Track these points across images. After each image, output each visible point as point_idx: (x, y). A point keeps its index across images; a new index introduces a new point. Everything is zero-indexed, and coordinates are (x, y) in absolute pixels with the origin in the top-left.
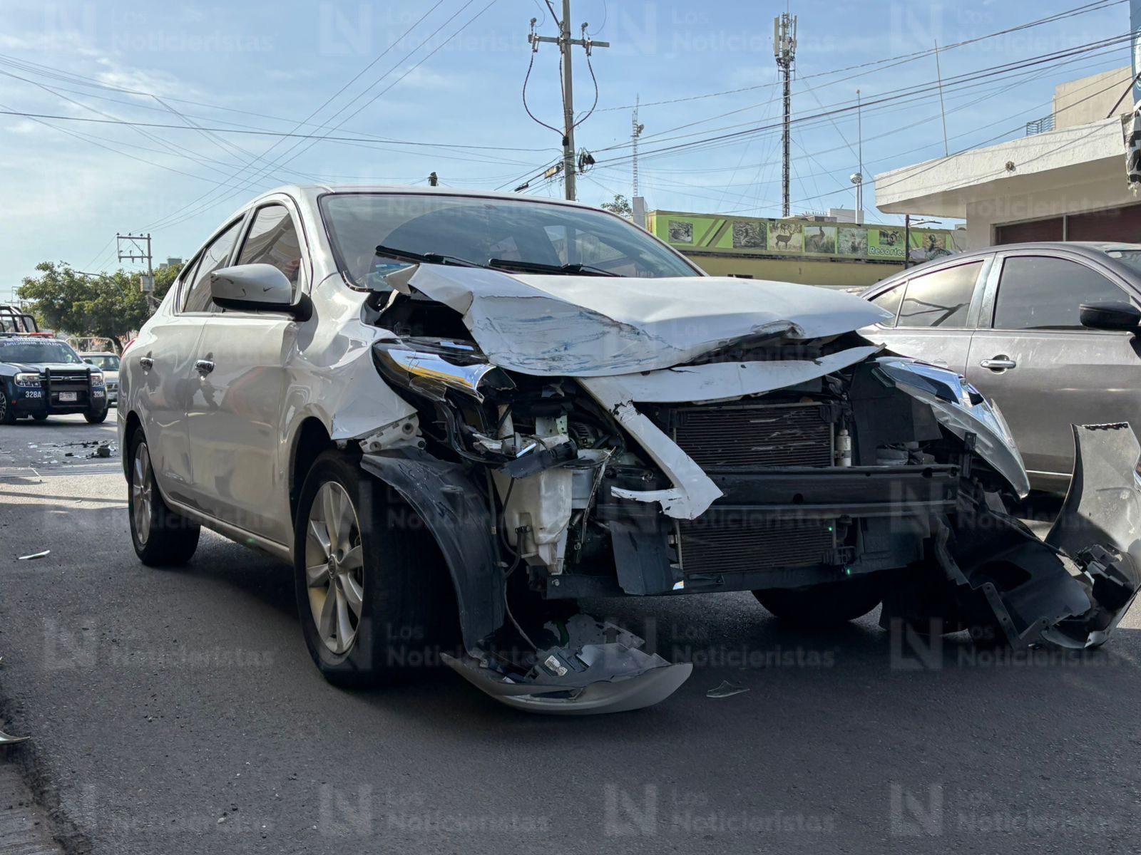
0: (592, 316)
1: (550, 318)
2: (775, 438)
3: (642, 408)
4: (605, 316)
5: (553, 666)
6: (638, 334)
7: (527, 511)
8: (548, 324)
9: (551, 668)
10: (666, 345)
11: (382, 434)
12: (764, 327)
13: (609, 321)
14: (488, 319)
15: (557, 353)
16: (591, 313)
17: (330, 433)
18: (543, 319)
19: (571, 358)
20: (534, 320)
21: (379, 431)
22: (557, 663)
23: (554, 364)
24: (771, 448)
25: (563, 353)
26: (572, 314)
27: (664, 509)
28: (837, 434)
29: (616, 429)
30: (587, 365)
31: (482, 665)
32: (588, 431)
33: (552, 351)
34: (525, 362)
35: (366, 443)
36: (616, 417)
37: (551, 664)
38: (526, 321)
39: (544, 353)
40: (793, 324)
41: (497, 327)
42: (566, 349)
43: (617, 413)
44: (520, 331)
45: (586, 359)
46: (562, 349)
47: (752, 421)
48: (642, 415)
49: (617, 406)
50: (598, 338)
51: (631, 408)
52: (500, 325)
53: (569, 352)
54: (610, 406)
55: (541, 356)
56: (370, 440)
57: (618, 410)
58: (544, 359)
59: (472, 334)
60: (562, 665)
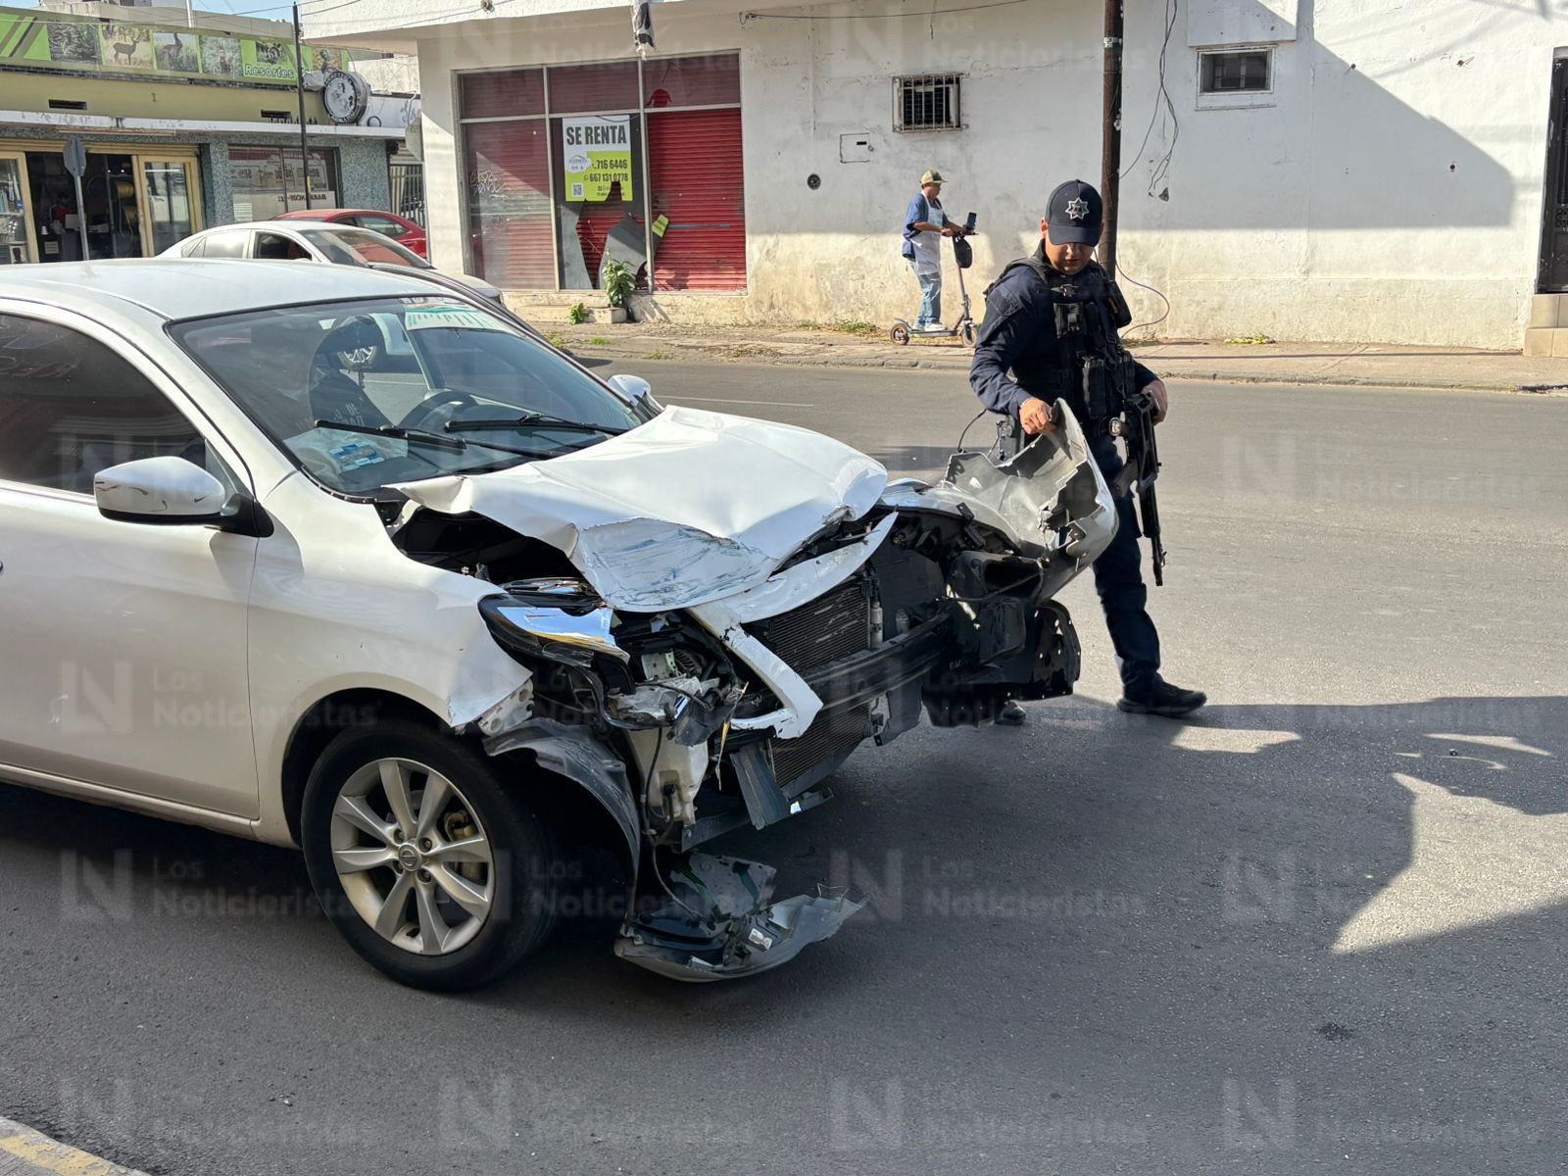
0: (691, 533)
1: (651, 541)
2: (832, 625)
3: (750, 628)
4: (703, 532)
5: (758, 939)
6: (738, 548)
7: (673, 768)
8: (649, 550)
9: (756, 942)
10: (764, 557)
11: (501, 709)
12: (830, 516)
13: (706, 536)
14: (594, 553)
15: (668, 583)
16: (688, 530)
17: (448, 721)
18: (645, 544)
19: (681, 586)
20: (636, 547)
21: (497, 707)
22: (760, 935)
23: (666, 596)
24: (828, 636)
25: (673, 582)
26: (672, 533)
27: (777, 731)
28: (872, 607)
29: (723, 655)
30: (696, 591)
31: (636, 943)
32: (691, 659)
33: (662, 580)
34: (638, 598)
35: (487, 723)
36: (727, 643)
37: (755, 937)
38: (628, 549)
39: (654, 584)
40: (847, 507)
41: (604, 562)
42: (674, 577)
43: (728, 639)
44: (627, 561)
45: (695, 584)
46: (671, 577)
47: (816, 613)
48: (751, 636)
49: (727, 631)
50: (700, 558)
51: (740, 630)
52: (606, 558)
53: (680, 579)
54: (719, 632)
55: (652, 589)
56: (490, 719)
57: (728, 635)
58: (655, 592)
59: (585, 575)
60: (765, 936)
